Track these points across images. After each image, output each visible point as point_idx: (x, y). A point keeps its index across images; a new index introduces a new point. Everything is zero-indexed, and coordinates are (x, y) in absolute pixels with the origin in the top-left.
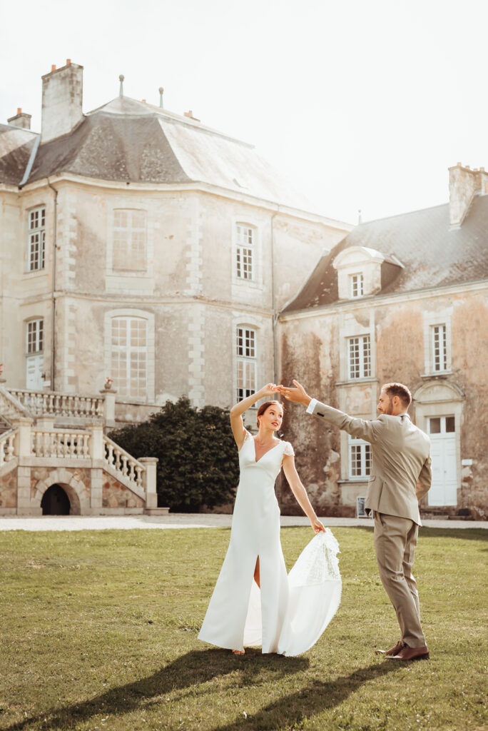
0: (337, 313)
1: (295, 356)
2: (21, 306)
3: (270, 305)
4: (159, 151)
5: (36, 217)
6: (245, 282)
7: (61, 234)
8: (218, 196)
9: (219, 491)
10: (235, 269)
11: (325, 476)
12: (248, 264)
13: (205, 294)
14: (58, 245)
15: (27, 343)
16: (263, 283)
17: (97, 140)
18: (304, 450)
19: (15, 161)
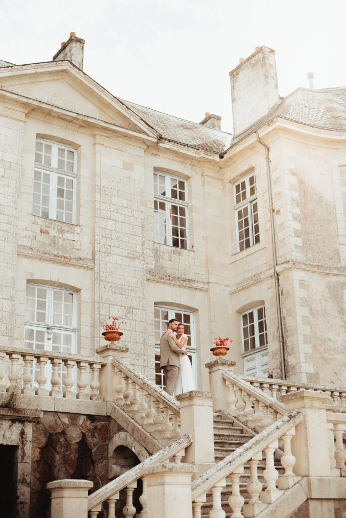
5: (242, 188)
7: (279, 194)
14: (276, 209)
15: (243, 340)
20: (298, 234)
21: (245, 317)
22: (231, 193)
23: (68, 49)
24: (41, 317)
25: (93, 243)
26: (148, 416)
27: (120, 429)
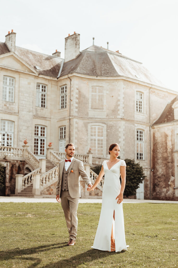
0: (174, 125)
1: (158, 141)
2: (57, 121)
3: (149, 122)
4: (108, 65)
5: (63, 89)
6: (139, 113)
7: (72, 95)
8: (130, 81)
9: (131, 190)
10: (136, 108)
11: (169, 186)
12: (140, 107)
13: (125, 118)
14: (71, 99)
15: (60, 135)
16: (146, 114)
17: (85, 61)
18: (161, 176)
19: (55, 69)
20: (76, 108)
21: (61, 129)
22: (60, 90)
23: (11, 36)
24: (4, 129)
25: (19, 108)
26: (33, 162)
27: (27, 164)
